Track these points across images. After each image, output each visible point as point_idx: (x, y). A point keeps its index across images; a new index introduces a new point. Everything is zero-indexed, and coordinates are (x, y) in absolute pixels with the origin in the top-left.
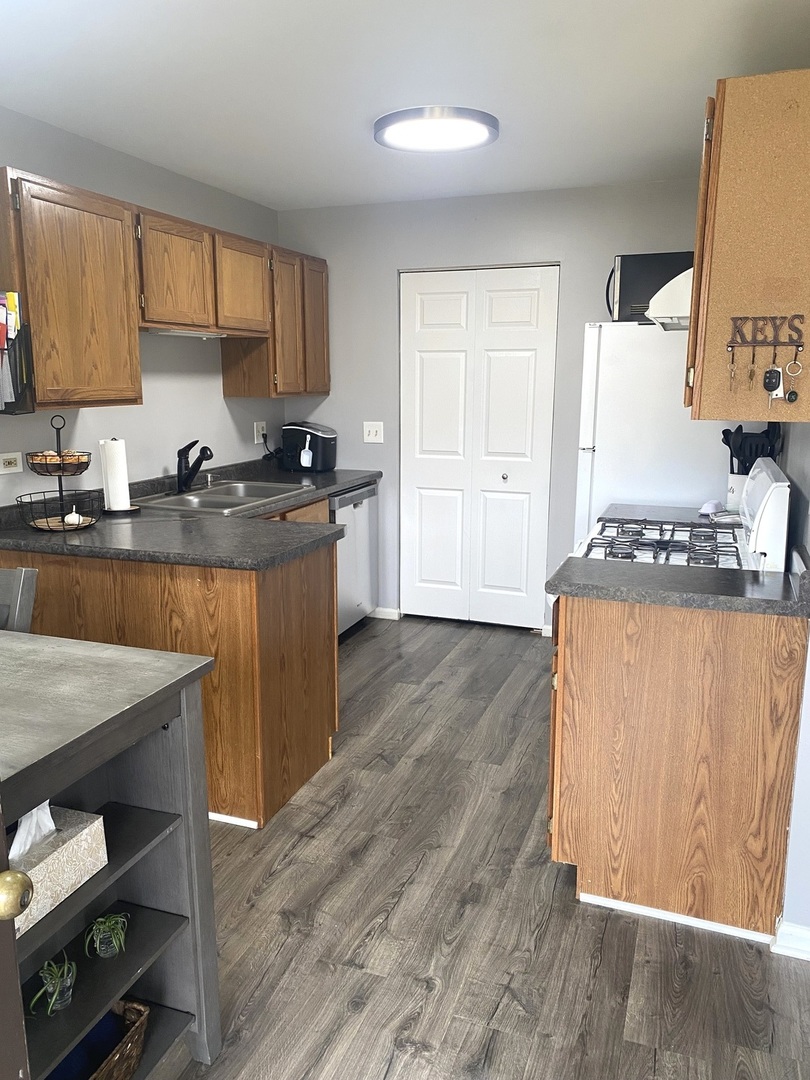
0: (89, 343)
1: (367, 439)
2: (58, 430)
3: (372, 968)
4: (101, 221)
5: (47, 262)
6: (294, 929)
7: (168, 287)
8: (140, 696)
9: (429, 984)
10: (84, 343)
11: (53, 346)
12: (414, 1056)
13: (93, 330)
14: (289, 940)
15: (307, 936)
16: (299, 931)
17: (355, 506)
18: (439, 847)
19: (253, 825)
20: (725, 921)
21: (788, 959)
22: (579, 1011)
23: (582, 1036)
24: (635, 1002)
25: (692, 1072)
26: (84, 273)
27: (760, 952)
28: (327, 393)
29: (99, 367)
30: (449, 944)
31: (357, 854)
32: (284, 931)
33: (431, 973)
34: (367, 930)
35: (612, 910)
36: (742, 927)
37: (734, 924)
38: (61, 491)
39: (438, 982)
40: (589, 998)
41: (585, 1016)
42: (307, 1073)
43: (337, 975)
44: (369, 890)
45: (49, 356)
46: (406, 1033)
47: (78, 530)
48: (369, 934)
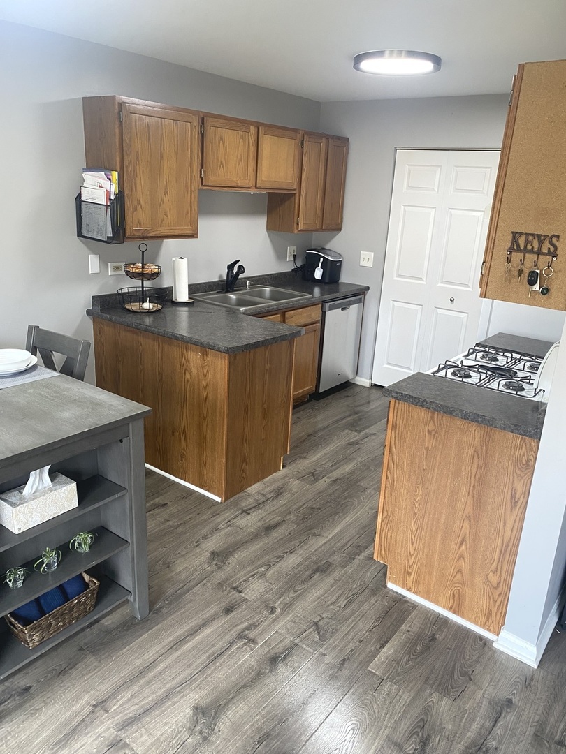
0: (163, 200)
1: (362, 263)
2: (143, 252)
3: (245, 594)
4: (176, 124)
5: (138, 152)
6: (214, 562)
7: (221, 163)
8: (98, 425)
9: (273, 610)
10: (160, 200)
11: (139, 203)
12: (245, 644)
13: (166, 192)
14: (209, 568)
15: (219, 568)
16: (216, 564)
17: (342, 309)
18: (319, 535)
19: (218, 499)
20: (470, 620)
21: (502, 653)
22: (351, 646)
23: (344, 660)
24: (387, 651)
25: (398, 697)
26: (162, 157)
27: (485, 643)
28: (340, 230)
29: (169, 215)
30: (295, 592)
31: (268, 529)
32: (208, 562)
33: (277, 605)
34: (253, 573)
35: (404, 597)
36: (481, 626)
37: (476, 623)
38: (143, 287)
39: (278, 611)
40: (361, 642)
41: (352, 651)
42: (185, 638)
43: (225, 593)
44: (266, 551)
45: (136, 209)
46: (247, 632)
47: (149, 312)
48: (253, 575)
